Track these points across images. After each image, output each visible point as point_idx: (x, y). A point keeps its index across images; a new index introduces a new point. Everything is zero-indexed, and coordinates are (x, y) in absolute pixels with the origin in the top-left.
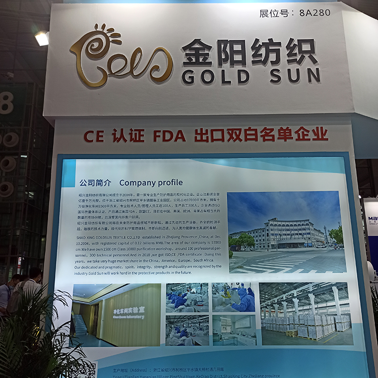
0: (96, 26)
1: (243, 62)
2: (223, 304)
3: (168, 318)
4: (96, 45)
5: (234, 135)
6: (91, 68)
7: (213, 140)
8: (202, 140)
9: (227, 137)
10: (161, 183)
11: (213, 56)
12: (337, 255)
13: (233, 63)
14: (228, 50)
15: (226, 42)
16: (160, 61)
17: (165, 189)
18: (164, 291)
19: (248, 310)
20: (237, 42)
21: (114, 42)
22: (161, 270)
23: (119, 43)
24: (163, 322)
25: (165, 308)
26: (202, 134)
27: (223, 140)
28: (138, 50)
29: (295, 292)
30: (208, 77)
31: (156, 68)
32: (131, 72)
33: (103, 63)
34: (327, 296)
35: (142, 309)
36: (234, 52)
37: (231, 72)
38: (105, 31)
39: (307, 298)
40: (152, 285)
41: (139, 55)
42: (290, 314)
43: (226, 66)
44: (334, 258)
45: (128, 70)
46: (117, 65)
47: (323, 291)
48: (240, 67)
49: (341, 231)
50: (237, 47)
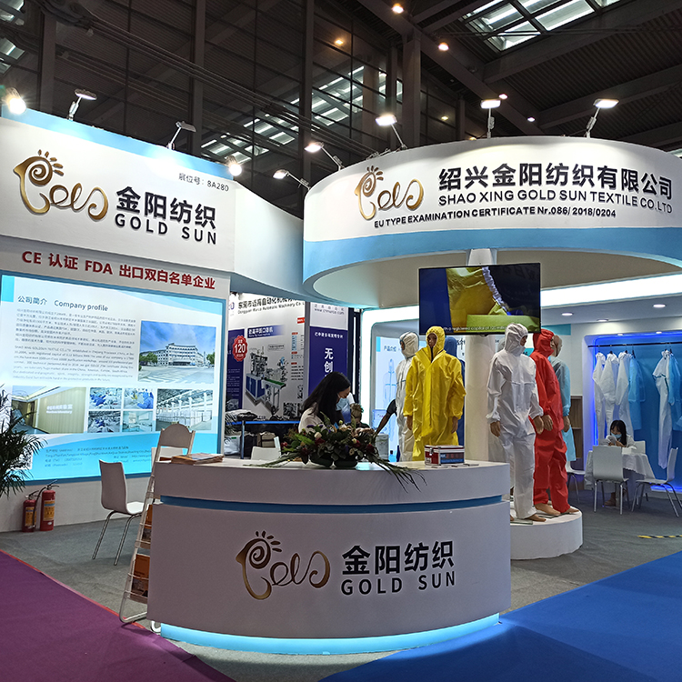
0: (40, 152)
1: (164, 216)
2: (131, 403)
3: (90, 413)
4: (39, 171)
5: (150, 275)
6: (35, 194)
7: (134, 276)
8: (125, 275)
9: (145, 275)
10: (89, 307)
11: (141, 206)
12: (209, 371)
13: (156, 215)
14: (153, 202)
15: (152, 195)
16: (97, 199)
17: (93, 312)
18: (88, 393)
19: (148, 408)
20: (161, 197)
21: (56, 172)
22: (87, 377)
23: (61, 174)
24: (87, 416)
25: (89, 406)
26: (125, 270)
27: (141, 277)
28: (78, 186)
29: (180, 396)
30: (136, 223)
31: (93, 206)
32: (72, 205)
33: (46, 190)
34: (200, 399)
35: (70, 407)
36: (157, 205)
37: (154, 222)
38: (48, 159)
39: (187, 400)
40: (79, 388)
41: (79, 190)
42: (174, 412)
43: (151, 216)
44: (207, 374)
45: (68, 202)
46: (59, 195)
47: (198, 395)
48: (161, 220)
49: (214, 355)
50: (160, 202)
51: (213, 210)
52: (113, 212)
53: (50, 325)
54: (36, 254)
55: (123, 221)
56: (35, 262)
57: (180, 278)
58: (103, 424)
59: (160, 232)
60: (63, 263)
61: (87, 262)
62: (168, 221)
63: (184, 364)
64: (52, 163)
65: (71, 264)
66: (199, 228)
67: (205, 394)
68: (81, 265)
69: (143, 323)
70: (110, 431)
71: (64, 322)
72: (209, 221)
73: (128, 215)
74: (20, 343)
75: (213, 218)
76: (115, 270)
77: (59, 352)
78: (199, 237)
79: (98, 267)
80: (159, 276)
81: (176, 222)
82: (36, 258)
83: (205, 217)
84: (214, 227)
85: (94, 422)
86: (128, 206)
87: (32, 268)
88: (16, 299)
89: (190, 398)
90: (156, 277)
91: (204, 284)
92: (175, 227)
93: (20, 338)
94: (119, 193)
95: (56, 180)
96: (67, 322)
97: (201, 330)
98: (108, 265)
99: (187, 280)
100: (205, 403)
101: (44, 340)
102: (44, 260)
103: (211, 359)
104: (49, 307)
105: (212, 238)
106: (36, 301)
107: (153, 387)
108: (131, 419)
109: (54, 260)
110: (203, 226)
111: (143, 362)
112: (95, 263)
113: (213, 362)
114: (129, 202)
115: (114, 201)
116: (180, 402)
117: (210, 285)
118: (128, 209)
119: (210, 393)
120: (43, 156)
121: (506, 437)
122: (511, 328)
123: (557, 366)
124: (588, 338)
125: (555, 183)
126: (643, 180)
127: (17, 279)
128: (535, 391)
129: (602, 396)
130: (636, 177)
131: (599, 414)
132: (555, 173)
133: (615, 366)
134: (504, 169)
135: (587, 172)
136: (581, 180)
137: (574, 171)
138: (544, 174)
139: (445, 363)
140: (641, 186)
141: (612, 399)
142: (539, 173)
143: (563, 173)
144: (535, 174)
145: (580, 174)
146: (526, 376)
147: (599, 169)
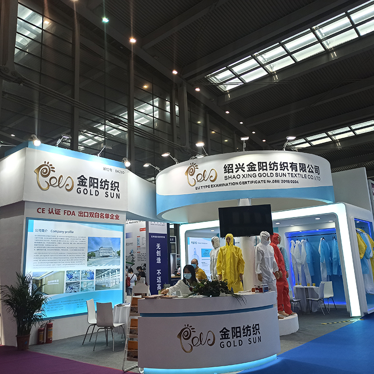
0: (45, 162)
1: (97, 187)
2: (84, 277)
3: (66, 283)
4: (45, 171)
5: (92, 215)
6: (43, 181)
7: (85, 216)
8: (81, 216)
9: (89, 215)
10: (66, 232)
11: (88, 184)
12: (118, 259)
13: (94, 187)
14: (93, 181)
15: (92, 178)
16: (69, 182)
17: (68, 234)
18: (66, 273)
19: (92, 279)
20: (96, 179)
21: (52, 170)
22: (65, 266)
23: (54, 171)
24: (65, 285)
25: (66, 280)
26: (81, 213)
28: (61, 176)
29: (106, 272)
30: (85, 192)
31: (68, 185)
32: (59, 185)
33: (47, 179)
34: (114, 273)
35: (58, 281)
36: (94, 183)
37: (93, 190)
38: (49, 165)
39: (109, 274)
40: (61, 272)
41: (61, 178)
42: (103, 280)
43: (92, 187)
44: (117, 261)
45: (57, 184)
46: (53, 181)
47: (113, 271)
48: (96, 189)
49: (120, 251)
50: (96, 181)
51: (118, 183)
52: (76, 187)
53: (49, 242)
54: (43, 209)
55: (80, 191)
56: (43, 212)
57: (104, 215)
58: (72, 288)
59: (96, 195)
60: (54, 212)
61: (65, 211)
62: (99, 190)
63: (107, 256)
64: (50, 167)
65: (58, 213)
66: (112, 192)
67: (116, 271)
68: (62, 213)
69: (89, 238)
70: (75, 292)
71: (55, 240)
72: (116, 188)
73: (82, 188)
74: (36, 251)
75: (118, 187)
76: (77, 213)
77: (53, 254)
78: (112, 196)
79: (69, 213)
80: (95, 215)
81: (102, 189)
82: (43, 211)
83: (115, 186)
84: (119, 191)
85: (68, 288)
86: (82, 184)
87: (41, 215)
88: (34, 230)
89: (110, 273)
90: (94, 216)
91: (115, 218)
92: (102, 192)
93: (36, 249)
94: (78, 178)
95: (52, 174)
96: (56, 240)
97: (114, 240)
98: (73, 212)
99: (107, 216)
100: (117, 275)
101: (47, 249)
102: (46, 211)
103: (119, 253)
104: (49, 233)
105: (118, 196)
106: (43, 231)
107: (94, 269)
108: (84, 285)
109: (51, 211)
110: (114, 190)
111: (89, 257)
112: (68, 211)
113: (119, 255)
114: (82, 182)
115: (76, 182)
116: (106, 275)
117: (117, 217)
118: (82, 185)
119: (119, 270)
120: (46, 164)
121: (265, 281)
122: (263, 234)
123: (281, 249)
124: (287, 234)
125: (273, 170)
126: (308, 167)
127: (35, 221)
128: (275, 260)
129: (295, 260)
130: (305, 166)
131: (295, 269)
132: (272, 166)
133: (300, 246)
134: (251, 164)
135: (285, 165)
136: (283, 168)
137: (280, 165)
138: (268, 166)
139: (235, 250)
140: (307, 170)
141: (300, 262)
142: (266, 166)
143: (276, 166)
144: (264, 166)
145: (282, 166)
146: (271, 254)
147: (290, 163)
